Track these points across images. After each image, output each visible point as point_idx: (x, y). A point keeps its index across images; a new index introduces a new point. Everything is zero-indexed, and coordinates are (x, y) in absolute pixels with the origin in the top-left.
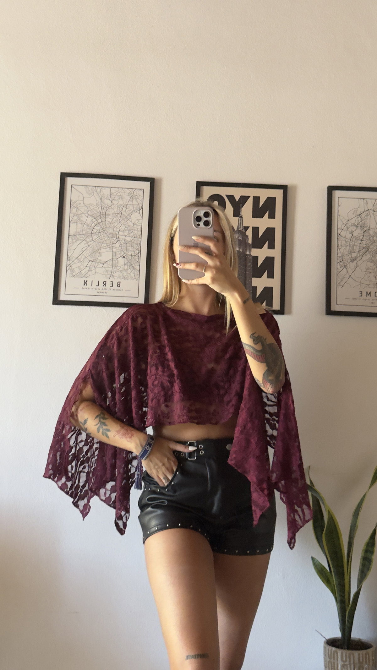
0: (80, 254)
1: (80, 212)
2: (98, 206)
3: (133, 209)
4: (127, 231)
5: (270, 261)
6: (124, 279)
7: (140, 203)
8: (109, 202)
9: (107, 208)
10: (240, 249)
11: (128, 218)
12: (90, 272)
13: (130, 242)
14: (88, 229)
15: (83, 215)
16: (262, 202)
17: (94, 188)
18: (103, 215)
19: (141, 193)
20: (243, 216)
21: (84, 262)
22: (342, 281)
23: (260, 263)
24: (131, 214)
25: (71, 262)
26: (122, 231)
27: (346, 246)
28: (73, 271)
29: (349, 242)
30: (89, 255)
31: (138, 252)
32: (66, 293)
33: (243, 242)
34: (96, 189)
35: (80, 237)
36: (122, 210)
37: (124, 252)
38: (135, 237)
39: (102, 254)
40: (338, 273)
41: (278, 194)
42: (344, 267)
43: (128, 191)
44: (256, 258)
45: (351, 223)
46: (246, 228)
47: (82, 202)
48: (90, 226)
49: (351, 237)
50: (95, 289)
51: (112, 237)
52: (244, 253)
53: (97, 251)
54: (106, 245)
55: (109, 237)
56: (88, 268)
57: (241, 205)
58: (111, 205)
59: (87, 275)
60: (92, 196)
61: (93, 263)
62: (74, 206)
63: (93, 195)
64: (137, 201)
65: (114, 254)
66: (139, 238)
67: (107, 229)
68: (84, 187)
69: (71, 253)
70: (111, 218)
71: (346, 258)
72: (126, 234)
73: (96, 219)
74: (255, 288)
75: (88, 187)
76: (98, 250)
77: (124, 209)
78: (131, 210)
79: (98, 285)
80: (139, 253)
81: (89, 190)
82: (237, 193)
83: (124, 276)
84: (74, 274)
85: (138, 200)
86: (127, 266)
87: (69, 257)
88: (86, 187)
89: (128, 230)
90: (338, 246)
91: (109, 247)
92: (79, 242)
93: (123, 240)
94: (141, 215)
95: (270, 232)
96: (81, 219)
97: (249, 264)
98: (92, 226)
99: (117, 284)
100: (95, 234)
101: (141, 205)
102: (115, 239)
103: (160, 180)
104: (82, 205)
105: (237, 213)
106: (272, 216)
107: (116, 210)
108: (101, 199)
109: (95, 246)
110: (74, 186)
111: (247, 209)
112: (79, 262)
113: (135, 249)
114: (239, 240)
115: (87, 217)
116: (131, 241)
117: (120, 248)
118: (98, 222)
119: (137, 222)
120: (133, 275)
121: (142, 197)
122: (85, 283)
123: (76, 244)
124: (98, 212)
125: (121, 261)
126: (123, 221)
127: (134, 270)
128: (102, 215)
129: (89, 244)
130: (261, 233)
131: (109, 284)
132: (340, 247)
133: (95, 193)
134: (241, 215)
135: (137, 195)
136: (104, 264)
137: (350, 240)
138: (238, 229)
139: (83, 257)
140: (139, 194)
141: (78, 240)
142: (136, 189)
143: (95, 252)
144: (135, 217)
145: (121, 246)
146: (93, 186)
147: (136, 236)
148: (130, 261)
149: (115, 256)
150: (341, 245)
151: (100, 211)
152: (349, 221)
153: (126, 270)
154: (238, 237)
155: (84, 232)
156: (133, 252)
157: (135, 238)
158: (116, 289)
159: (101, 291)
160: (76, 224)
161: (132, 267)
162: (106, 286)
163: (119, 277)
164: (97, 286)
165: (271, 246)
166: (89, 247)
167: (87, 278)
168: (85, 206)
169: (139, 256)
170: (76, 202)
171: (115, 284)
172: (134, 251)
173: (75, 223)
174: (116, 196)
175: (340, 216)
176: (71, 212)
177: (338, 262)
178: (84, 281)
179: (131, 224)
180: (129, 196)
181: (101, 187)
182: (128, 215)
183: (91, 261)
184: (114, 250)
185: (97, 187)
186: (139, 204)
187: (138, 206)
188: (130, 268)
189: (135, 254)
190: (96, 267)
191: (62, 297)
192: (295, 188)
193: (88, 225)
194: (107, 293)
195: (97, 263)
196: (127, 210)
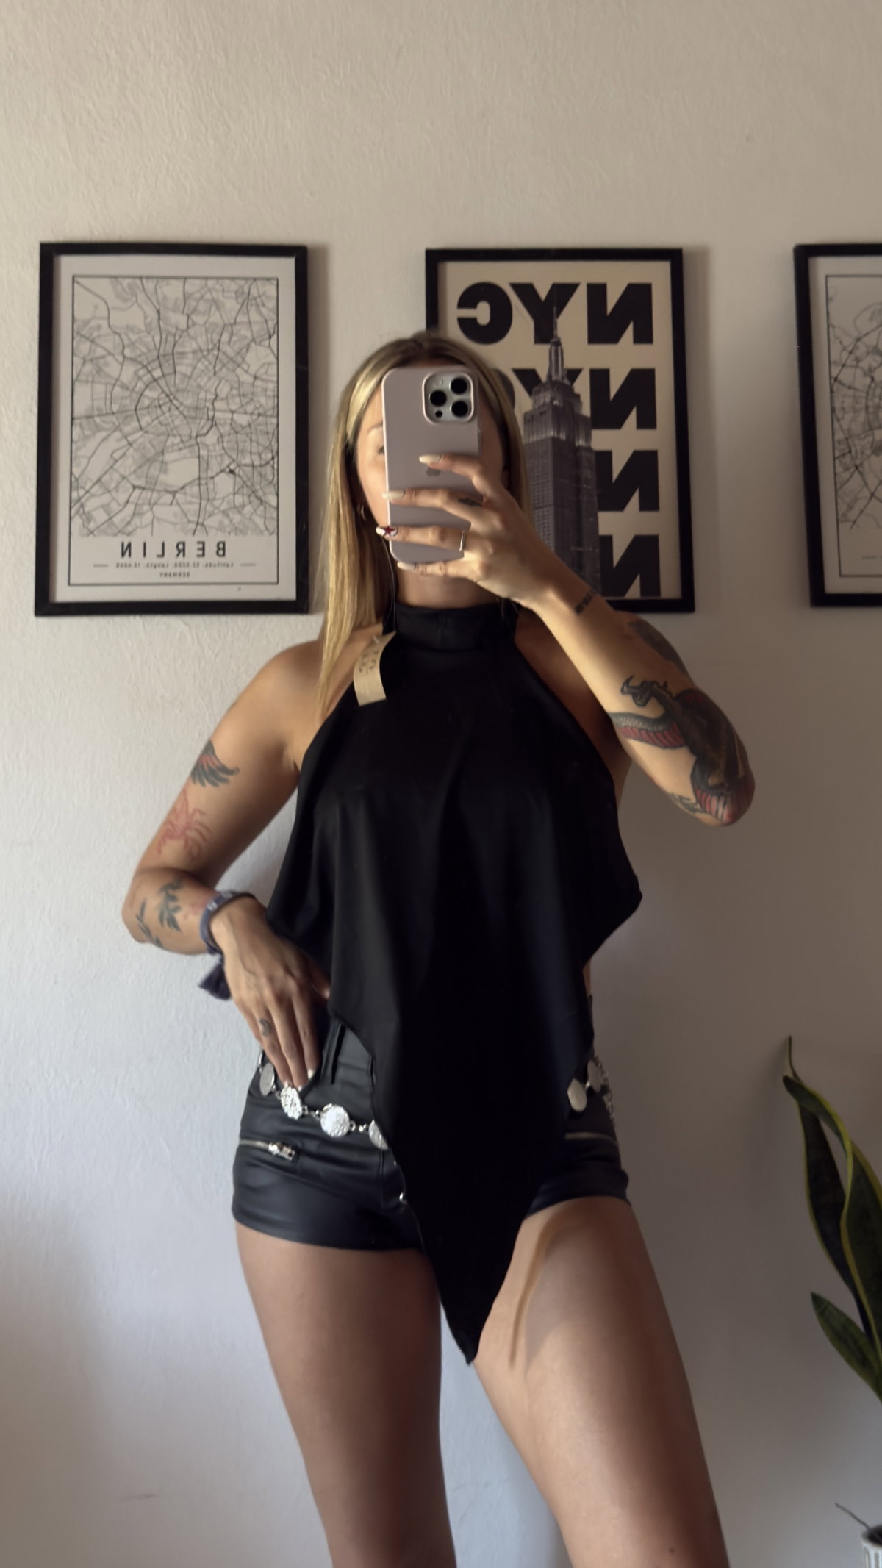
0: (106, 468)
1: (100, 352)
2: (153, 333)
3: (249, 334)
4: (237, 400)
5: (643, 463)
6: (236, 534)
7: (268, 318)
8: (181, 320)
9: (177, 338)
10: (559, 432)
11: (237, 362)
12: (137, 521)
13: (248, 430)
14: (126, 398)
15: (109, 359)
16: (612, 300)
17: (138, 281)
18: (167, 357)
19: (271, 290)
20: (563, 341)
21: (121, 490)
22: (850, 508)
23: (618, 466)
24: (244, 351)
25: (82, 492)
26: (222, 399)
27: (855, 411)
28: (88, 518)
29: (864, 401)
30: (132, 469)
31: (270, 456)
32: (71, 582)
33: (565, 413)
34: (142, 284)
35: (104, 422)
36: (219, 341)
37: (230, 457)
38: (259, 415)
39: (170, 467)
40: (838, 486)
41: (657, 275)
42: (853, 469)
43: (234, 286)
44: (605, 457)
45: (867, 347)
46: (574, 374)
47: (104, 323)
48: (133, 390)
49: (870, 386)
50: (155, 567)
51: (195, 418)
52: (570, 441)
53: (156, 458)
54: (177, 440)
55: (185, 417)
56: (130, 508)
57: (555, 309)
58: (188, 327)
59: (130, 528)
60: (133, 304)
61: (147, 494)
62: (83, 336)
63: (137, 301)
64: (261, 314)
65: (204, 463)
66: (272, 416)
67: (179, 396)
68: (107, 280)
69: (83, 466)
70: (188, 365)
71: (858, 445)
72: (233, 407)
73: (147, 369)
74: (607, 541)
75: (120, 280)
76: (157, 454)
77: (225, 337)
78: (246, 337)
79: (160, 553)
80: (273, 458)
81: (123, 288)
82: (543, 277)
83: (234, 525)
84: (92, 526)
85: (264, 310)
86: (243, 495)
87: (77, 479)
88: (114, 280)
89: (239, 396)
90: (833, 410)
91: (187, 444)
92: (103, 434)
93: (225, 423)
94: (273, 352)
95: (641, 381)
96: (106, 369)
97: (588, 474)
98: (137, 389)
99: (216, 549)
100: (145, 412)
101: (271, 324)
102: (203, 422)
103: (323, 251)
104: (105, 329)
105: (545, 333)
106: (644, 336)
107: (202, 340)
108: (158, 312)
109: (148, 445)
110: (80, 280)
111: (573, 320)
112: (104, 493)
113: (261, 449)
114: (555, 408)
115: (122, 365)
116: (249, 425)
117: (217, 448)
118: (152, 376)
119: (263, 371)
120: (260, 522)
121: (275, 301)
122: (126, 550)
123: (92, 444)
124: (152, 346)
125: (225, 484)
126: (224, 370)
127: (262, 508)
128: (164, 355)
129: (130, 438)
130: (615, 386)
131: (192, 549)
132: (839, 413)
133: (141, 296)
134: (556, 337)
135: (260, 296)
136: (178, 496)
137: (867, 393)
138: (550, 376)
139: (116, 477)
140: (264, 293)
141: (99, 429)
142: (255, 279)
143: (150, 461)
144: (258, 357)
145: (223, 442)
146: (134, 277)
147: (261, 411)
148: (249, 484)
149: (208, 468)
150: (843, 409)
151: (158, 346)
152: (858, 340)
153: (239, 509)
154: (552, 400)
155: (115, 408)
156: (256, 458)
157: (261, 418)
158: (213, 562)
159: (171, 570)
160: (90, 385)
161: (257, 497)
162: (184, 555)
163: (221, 528)
164: (158, 556)
165: (647, 421)
166: (131, 450)
167: (129, 534)
168: (116, 333)
169: (273, 468)
170: (86, 322)
171: (211, 549)
172: (260, 455)
173: (87, 382)
174: (201, 302)
175: (834, 327)
176: (76, 351)
177: (837, 454)
178: (123, 545)
179: (247, 378)
180: (237, 298)
181: (157, 278)
182: (238, 353)
183: (139, 487)
184: (203, 452)
185: (144, 280)
186: (266, 321)
187: (265, 326)
188: (250, 503)
189: (263, 463)
190: (155, 504)
191: (63, 593)
192: (703, 255)
193: (124, 387)
194: (188, 574)
195: (155, 495)
196: (234, 338)
